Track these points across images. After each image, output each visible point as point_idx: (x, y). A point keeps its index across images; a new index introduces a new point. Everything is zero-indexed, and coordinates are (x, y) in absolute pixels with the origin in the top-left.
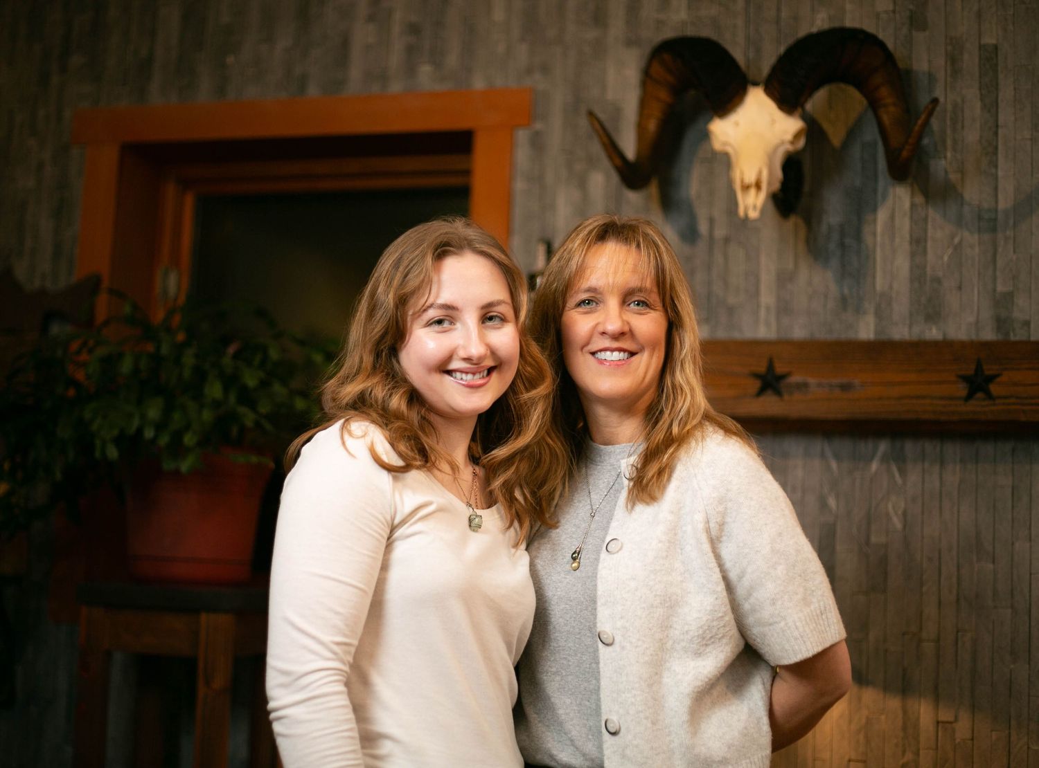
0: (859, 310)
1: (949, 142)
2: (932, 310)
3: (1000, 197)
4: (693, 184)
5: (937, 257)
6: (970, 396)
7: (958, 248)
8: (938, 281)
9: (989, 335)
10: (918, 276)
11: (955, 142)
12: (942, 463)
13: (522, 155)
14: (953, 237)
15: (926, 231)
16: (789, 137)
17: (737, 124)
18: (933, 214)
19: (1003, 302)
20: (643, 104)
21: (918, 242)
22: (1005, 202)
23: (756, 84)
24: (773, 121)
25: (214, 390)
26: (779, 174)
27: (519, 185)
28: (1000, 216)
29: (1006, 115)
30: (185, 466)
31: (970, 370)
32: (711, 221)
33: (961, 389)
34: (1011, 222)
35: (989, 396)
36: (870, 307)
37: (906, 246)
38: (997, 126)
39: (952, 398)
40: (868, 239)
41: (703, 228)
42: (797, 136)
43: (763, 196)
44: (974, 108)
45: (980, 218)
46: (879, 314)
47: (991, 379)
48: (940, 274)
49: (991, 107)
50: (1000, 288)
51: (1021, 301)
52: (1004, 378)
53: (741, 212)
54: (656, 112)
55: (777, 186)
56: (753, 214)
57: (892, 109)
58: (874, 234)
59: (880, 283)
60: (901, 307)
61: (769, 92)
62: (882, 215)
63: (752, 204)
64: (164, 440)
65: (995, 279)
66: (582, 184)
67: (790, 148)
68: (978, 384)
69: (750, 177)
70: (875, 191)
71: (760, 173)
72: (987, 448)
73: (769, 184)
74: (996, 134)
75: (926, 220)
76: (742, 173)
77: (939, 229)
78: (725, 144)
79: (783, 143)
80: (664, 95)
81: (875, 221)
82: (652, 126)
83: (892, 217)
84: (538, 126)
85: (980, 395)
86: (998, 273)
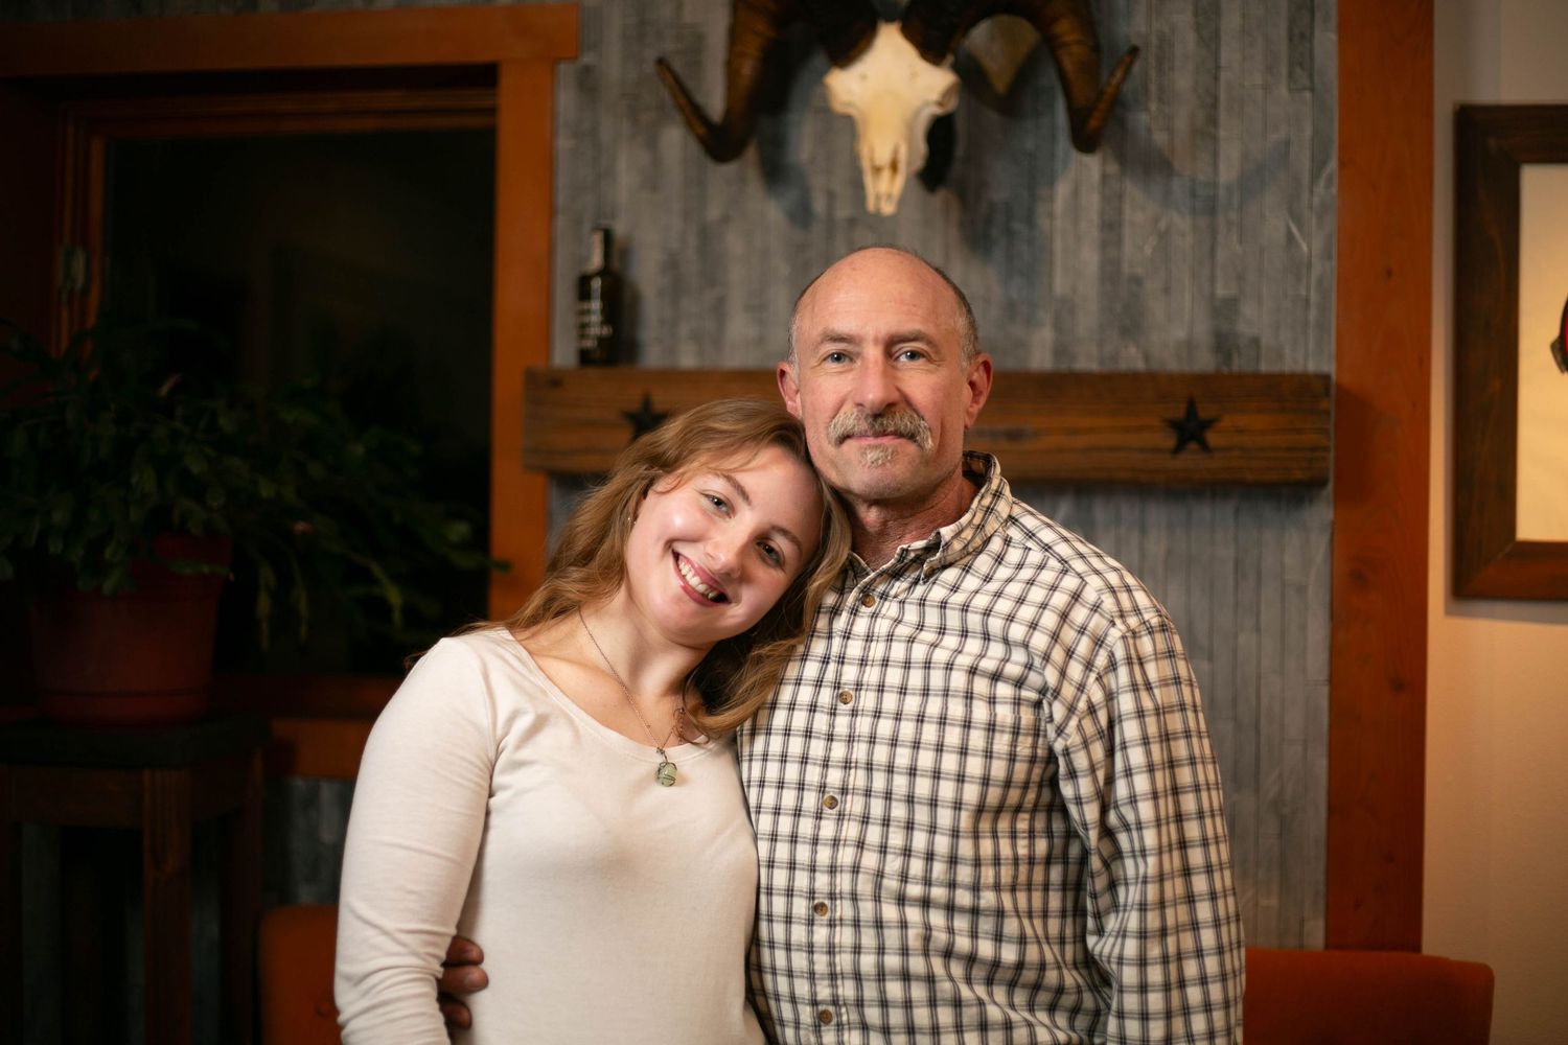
0: (1031, 322)
1: (1153, 88)
2: (1128, 319)
3: (1222, 167)
4: (803, 143)
5: (1137, 249)
6: (1179, 448)
7: (1164, 237)
8: (1137, 281)
9: (1205, 362)
10: (1110, 272)
11: (1161, 89)
12: (1143, 529)
13: (566, 100)
14: (1156, 220)
15: (1120, 212)
16: (935, 96)
17: (864, 77)
18: (1132, 190)
19: (1224, 310)
20: (734, 35)
21: (1111, 227)
22: (1227, 173)
23: (890, 20)
24: (914, 75)
25: (144, 479)
26: (922, 148)
27: (563, 143)
28: (1222, 193)
29: (1229, 53)
30: (108, 586)
31: (1179, 412)
32: (831, 196)
33: (1168, 440)
34: (1236, 200)
35: (1205, 447)
36: (1046, 317)
37: (1095, 233)
38: (1218, 67)
39: (1156, 450)
40: (1043, 222)
41: (819, 205)
42: (947, 93)
43: (900, 181)
44: (1187, 42)
45: (1193, 194)
46: (1058, 326)
47: (1207, 424)
48: (1139, 271)
49: (1210, 40)
50: (1221, 292)
51: (1248, 310)
52: (1226, 422)
53: (871, 205)
54: (752, 47)
55: (919, 163)
56: (888, 209)
57: (1075, 49)
58: (1051, 216)
59: (1060, 284)
60: (1087, 319)
61: (908, 33)
62: (1062, 190)
63: (886, 191)
64: (77, 554)
65: (1213, 280)
66: (652, 144)
67: (938, 111)
68: (1190, 430)
69: (883, 156)
70: (1053, 155)
71: (896, 152)
72: (1204, 511)
73: (909, 163)
74: (1216, 78)
75: (1121, 197)
76: (872, 151)
77: (1140, 207)
78: (849, 104)
79: (927, 104)
80: (761, 26)
81: (1051, 199)
82: (748, 68)
83: (1076, 193)
84: (587, 59)
85: (1193, 446)
86: (1219, 273)
